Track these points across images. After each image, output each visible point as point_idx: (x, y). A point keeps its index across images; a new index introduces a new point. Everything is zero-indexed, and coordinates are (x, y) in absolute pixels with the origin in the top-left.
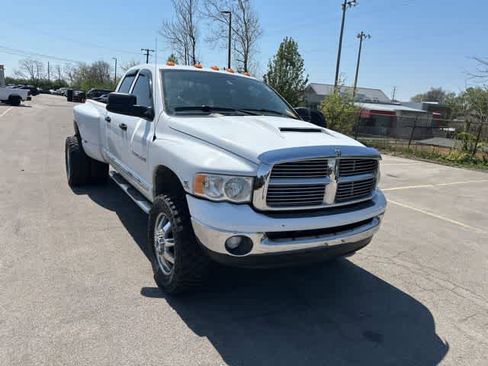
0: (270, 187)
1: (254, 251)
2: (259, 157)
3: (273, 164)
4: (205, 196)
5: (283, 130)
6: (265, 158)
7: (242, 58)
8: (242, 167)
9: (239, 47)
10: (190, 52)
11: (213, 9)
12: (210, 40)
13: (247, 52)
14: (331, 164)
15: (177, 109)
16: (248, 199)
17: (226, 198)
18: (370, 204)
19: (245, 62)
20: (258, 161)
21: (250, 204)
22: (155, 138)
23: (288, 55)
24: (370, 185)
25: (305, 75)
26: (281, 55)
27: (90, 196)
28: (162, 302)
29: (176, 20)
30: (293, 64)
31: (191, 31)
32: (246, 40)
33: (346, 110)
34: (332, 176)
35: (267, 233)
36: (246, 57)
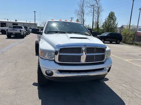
0: (59, 55)
3: (60, 48)
4: (42, 57)
8: (52, 49)
9: (96, 15)
10: (83, 17)
11: (88, 5)
13: (98, 16)
15: (48, 32)
16: (53, 59)
17: (47, 58)
18: (103, 63)
19: (98, 19)
22: (40, 40)
23: (112, 16)
25: (117, 22)
26: (109, 16)
29: (79, 9)
30: (113, 19)
31: (83, 11)
32: (98, 13)
33: (130, 33)
35: (58, 70)
36: (98, 18)
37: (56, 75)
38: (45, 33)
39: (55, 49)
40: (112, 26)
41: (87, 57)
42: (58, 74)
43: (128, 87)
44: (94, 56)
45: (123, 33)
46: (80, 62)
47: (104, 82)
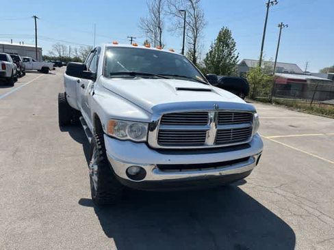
0: (160, 131)
1: (146, 179)
2: (152, 108)
3: (162, 114)
4: (114, 135)
5: (179, 89)
6: (156, 109)
7: (192, 41)
8: (141, 115)
9: (190, 34)
10: (158, 38)
11: (173, 9)
12: (170, 30)
13: (196, 37)
14: (211, 115)
15: (112, 74)
16: (145, 139)
17: (129, 137)
18: (247, 146)
19: (194, 45)
20: (152, 112)
21: (146, 143)
22: (94, 93)
23: (224, 39)
24: (248, 132)
25: (236, 53)
26: (219, 39)
28: (91, 210)
29: (149, 17)
30: (227, 45)
31: (159, 23)
32: (196, 30)
33: (265, 78)
34: (213, 125)
35: (158, 165)
36: (195, 41)
37: (152, 176)
38: (105, 75)
39: (148, 115)
40: (226, 60)
41: (219, 132)
42: (157, 173)
43: (289, 194)
44: (230, 130)
45: (249, 77)
46: (203, 145)
47: (239, 186)
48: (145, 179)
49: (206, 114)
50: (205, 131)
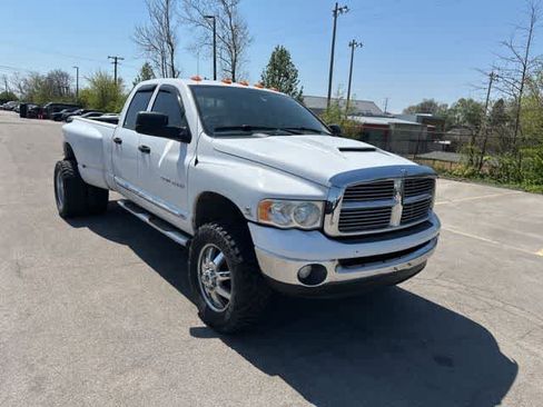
0: (342, 211)
1: (328, 280)
2: (330, 180)
3: (345, 186)
4: (271, 223)
6: (337, 181)
7: (229, 67)
8: (311, 191)
9: (226, 55)
10: (169, 61)
11: (195, 14)
12: (191, 49)
13: (234, 62)
14: (398, 185)
15: (217, 130)
16: (318, 225)
17: (295, 224)
18: (428, 225)
19: (233, 73)
21: (321, 230)
22: (197, 162)
23: (280, 67)
24: (425, 207)
25: (299, 87)
26: (273, 65)
27: (92, 229)
28: (217, 342)
29: (150, 24)
30: (287, 75)
31: (169, 36)
32: (234, 48)
33: (345, 125)
34: (398, 198)
35: (340, 260)
36: (234, 66)
37: (334, 275)
38: (209, 133)
39: (323, 191)
41: (406, 207)
44: (412, 204)
46: (387, 227)
48: (325, 281)
49: (392, 183)
50: (390, 208)
